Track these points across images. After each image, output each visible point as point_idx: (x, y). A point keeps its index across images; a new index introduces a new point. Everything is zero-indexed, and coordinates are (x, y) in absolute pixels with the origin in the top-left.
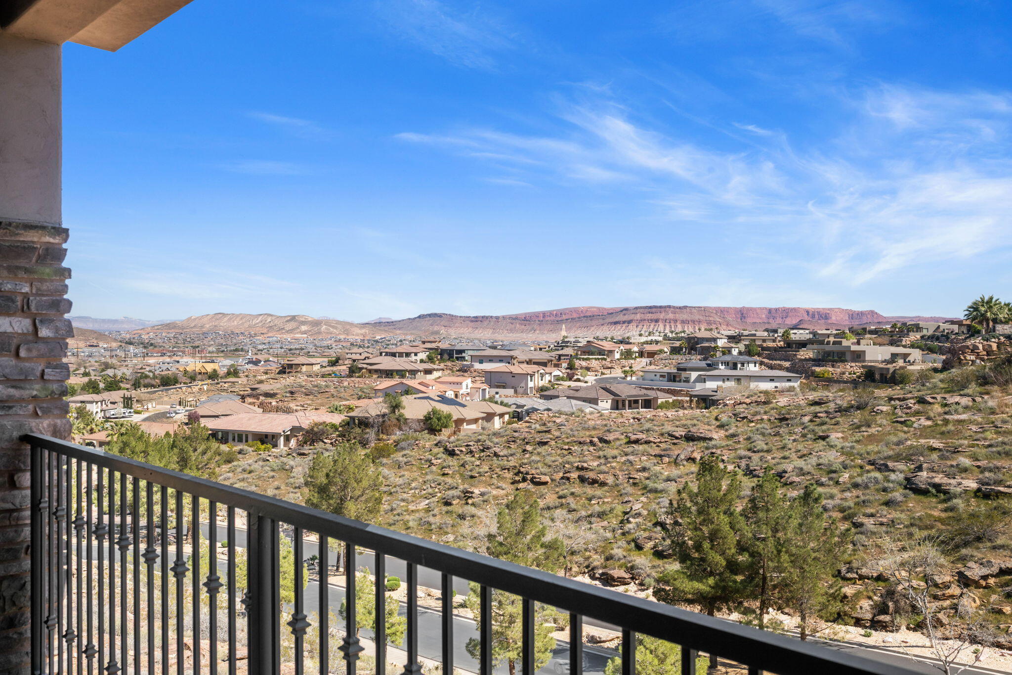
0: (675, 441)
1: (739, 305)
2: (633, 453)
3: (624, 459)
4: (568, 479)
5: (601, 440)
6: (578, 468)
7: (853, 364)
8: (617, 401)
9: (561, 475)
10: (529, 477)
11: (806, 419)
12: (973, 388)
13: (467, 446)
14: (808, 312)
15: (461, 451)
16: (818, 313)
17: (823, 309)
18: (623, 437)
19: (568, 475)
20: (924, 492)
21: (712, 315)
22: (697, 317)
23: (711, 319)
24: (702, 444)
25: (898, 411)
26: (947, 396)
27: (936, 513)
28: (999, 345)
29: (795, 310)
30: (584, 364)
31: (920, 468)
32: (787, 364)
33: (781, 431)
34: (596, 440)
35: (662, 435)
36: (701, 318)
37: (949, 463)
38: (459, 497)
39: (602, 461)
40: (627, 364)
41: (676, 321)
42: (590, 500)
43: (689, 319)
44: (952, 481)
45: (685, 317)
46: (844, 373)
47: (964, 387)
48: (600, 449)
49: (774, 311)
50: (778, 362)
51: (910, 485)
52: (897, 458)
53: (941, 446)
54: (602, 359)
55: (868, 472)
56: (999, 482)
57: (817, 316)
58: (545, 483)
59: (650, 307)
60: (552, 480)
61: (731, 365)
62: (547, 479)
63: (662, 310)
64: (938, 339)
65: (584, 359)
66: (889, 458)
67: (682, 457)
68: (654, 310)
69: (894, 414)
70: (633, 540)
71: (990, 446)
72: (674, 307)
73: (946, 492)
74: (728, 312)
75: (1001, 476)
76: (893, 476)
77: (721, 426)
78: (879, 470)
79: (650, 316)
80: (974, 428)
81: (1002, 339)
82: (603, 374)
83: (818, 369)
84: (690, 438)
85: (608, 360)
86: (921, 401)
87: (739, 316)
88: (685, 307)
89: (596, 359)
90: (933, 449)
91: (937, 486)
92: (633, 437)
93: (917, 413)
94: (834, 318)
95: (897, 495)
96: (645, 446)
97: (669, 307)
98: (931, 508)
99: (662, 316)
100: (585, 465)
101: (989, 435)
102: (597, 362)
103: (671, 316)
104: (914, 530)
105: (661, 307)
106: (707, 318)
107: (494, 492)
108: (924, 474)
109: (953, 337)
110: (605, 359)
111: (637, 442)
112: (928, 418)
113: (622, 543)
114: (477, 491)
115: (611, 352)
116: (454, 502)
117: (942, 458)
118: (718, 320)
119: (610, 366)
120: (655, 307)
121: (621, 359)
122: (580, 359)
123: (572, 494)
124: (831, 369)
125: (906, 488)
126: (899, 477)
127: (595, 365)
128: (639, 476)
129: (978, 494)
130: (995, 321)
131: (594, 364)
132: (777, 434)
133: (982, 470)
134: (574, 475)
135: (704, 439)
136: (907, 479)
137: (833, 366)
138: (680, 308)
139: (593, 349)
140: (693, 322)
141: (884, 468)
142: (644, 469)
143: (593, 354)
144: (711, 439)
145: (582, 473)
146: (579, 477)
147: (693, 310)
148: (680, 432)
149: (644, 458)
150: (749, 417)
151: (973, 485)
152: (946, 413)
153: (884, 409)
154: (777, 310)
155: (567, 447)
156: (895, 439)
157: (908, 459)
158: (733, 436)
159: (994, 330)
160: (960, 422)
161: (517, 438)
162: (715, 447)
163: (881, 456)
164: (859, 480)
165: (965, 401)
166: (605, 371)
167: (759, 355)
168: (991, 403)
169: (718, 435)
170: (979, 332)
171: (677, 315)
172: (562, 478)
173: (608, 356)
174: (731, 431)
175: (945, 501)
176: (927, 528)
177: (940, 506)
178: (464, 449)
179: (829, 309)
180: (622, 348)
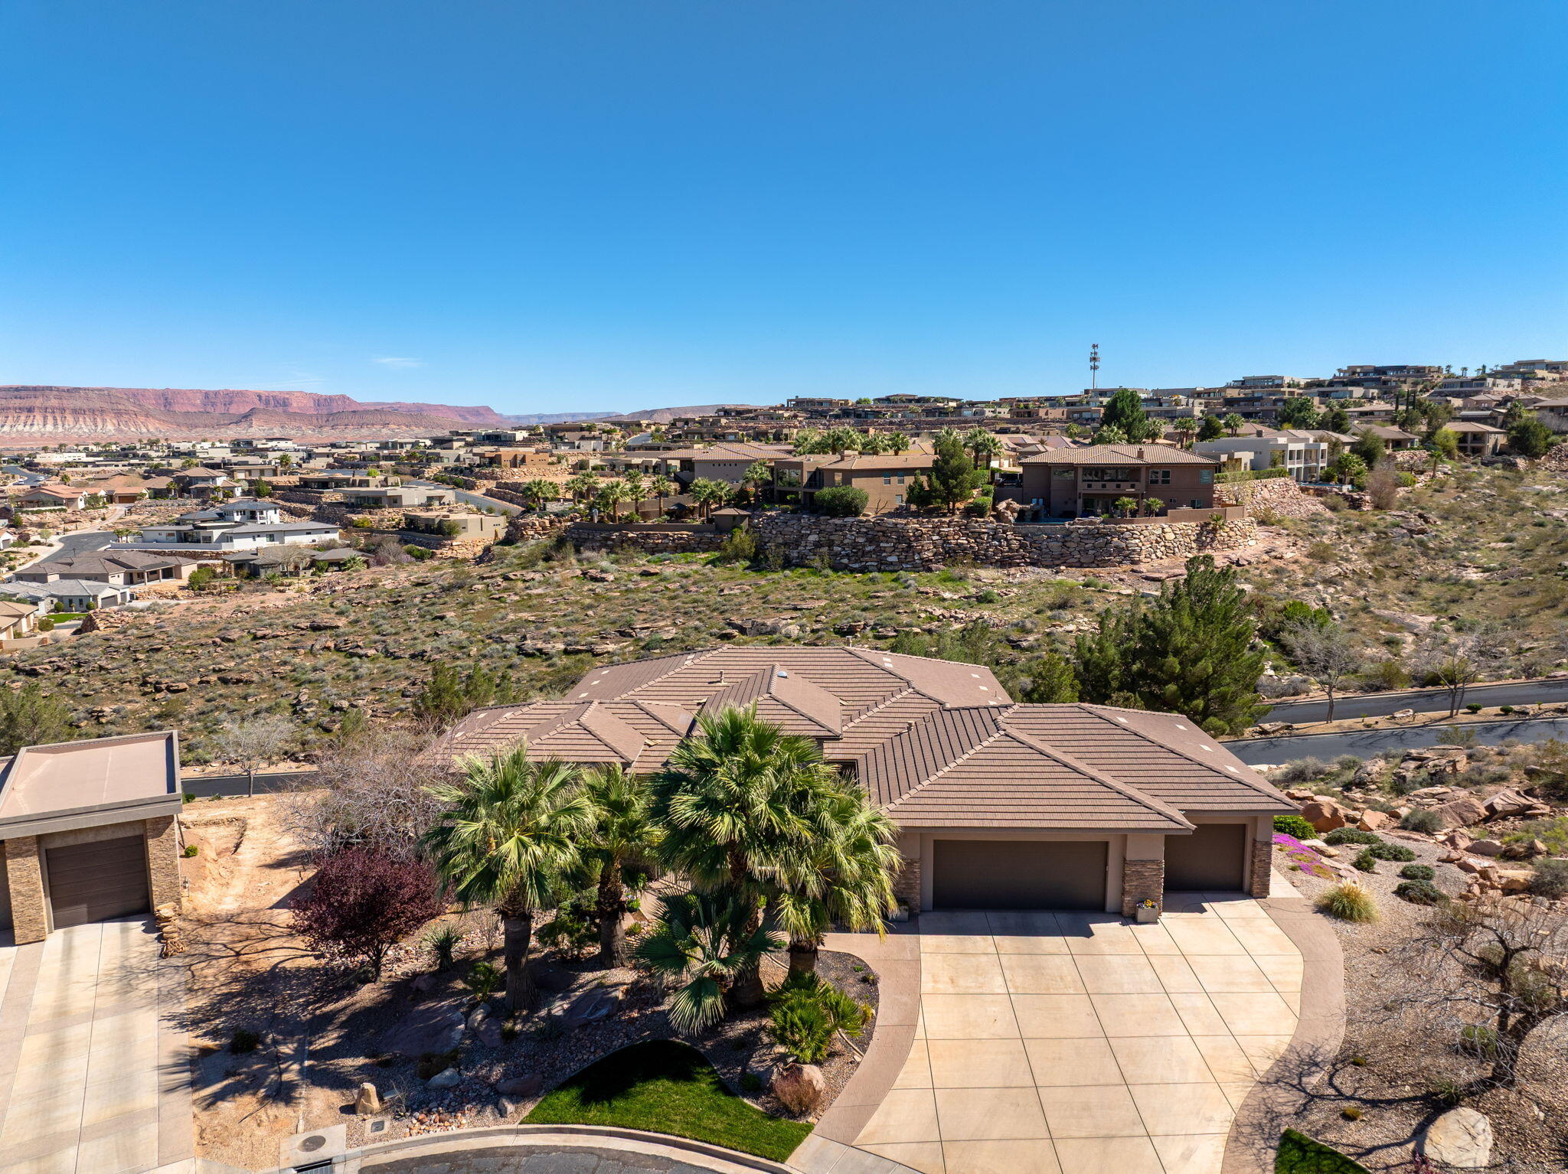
0: (303, 632)
1: (161, 386)
2: (265, 649)
3: (258, 656)
4: (208, 682)
5: (223, 639)
6: (214, 670)
7: (391, 510)
8: (131, 575)
9: (198, 679)
10: (163, 686)
11: (417, 600)
12: (541, 564)
13: (50, 662)
14: (260, 396)
15: (46, 669)
16: (274, 397)
17: (281, 392)
18: (245, 634)
19: (204, 679)
20: (532, 655)
21: (122, 401)
22: (97, 405)
23: (120, 407)
24: (329, 632)
25: (490, 588)
26: (524, 572)
27: (544, 669)
28: (551, 522)
29: (241, 394)
30: (34, 518)
31: (524, 638)
32: (311, 508)
33: (400, 613)
34: (218, 640)
35: (287, 627)
36: (105, 405)
37: (543, 632)
38: (85, 719)
39: (238, 661)
40: (96, 515)
41: (63, 410)
42: (245, 698)
43: (85, 407)
44: (549, 646)
45: (78, 404)
46: (382, 520)
47: (534, 565)
48: (228, 649)
49: (212, 395)
50: (298, 505)
51: (521, 651)
52: (506, 631)
53: (533, 618)
54: (60, 510)
55: (489, 644)
56: (577, 643)
57: (272, 402)
58: (184, 690)
59: (17, 389)
60: (190, 686)
61: (248, 514)
62: (183, 685)
63: (38, 393)
64: (461, 471)
65: (33, 513)
66: (500, 632)
67: (318, 647)
68: (23, 393)
69: (488, 591)
70: (318, 725)
71: (565, 615)
72: (58, 389)
73: (546, 654)
74: (143, 396)
75: (577, 639)
76: (508, 647)
77: (341, 613)
78: (496, 642)
79: (17, 403)
80: (550, 601)
81: (553, 517)
82: (65, 530)
83: (355, 517)
84: (316, 628)
85: (69, 511)
86: (506, 578)
87: (162, 401)
88: (77, 390)
89: (51, 511)
90: (527, 621)
91: (540, 650)
92: (260, 634)
93: (506, 590)
94: (295, 405)
95: (516, 660)
96: (274, 640)
97: (50, 389)
98: (540, 666)
99: (38, 402)
100: (222, 667)
101: (563, 607)
102: (53, 515)
103: (54, 402)
104: (534, 682)
105: (35, 389)
106: (115, 407)
107: (129, 707)
108: (528, 642)
109: (477, 470)
110: (65, 511)
111: (264, 637)
112: (516, 594)
113: (310, 730)
114: (107, 709)
115: (71, 501)
116: (82, 724)
117: (537, 628)
118: (131, 408)
119: (73, 519)
120: (26, 389)
121: (87, 508)
122: (27, 512)
123: (221, 695)
124: (369, 517)
125: (519, 654)
126: (511, 646)
127: (51, 520)
128: (282, 669)
129: (566, 652)
130: (546, 499)
131: (49, 517)
132: (396, 617)
133: (566, 636)
134: (213, 678)
135: (331, 628)
136: (517, 647)
137: (370, 513)
138: (69, 391)
139: (43, 497)
140: (93, 411)
141: (499, 641)
142: (285, 663)
143: (44, 504)
144: (338, 627)
145: (220, 675)
146: (219, 679)
147: (90, 394)
148: (304, 623)
149: (278, 652)
150: (364, 602)
151: (562, 647)
152: (527, 588)
153: (480, 587)
154: (216, 393)
155: (189, 651)
156: (500, 616)
157: (514, 630)
158: (357, 621)
159: (545, 509)
160: (539, 595)
161: (119, 647)
162: (344, 634)
163: (495, 630)
164: (484, 652)
165: (538, 577)
166: (69, 526)
167: (271, 495)
168: (557, 578)
169: (341, 622)
170: (534, 509)
171: (65, 402)
172: (201, 682)
173: (68, 506)
174: (352, 617)
175: (546, 660)
176: (540, 680)
177: (545, 664)
178: (48, 667)
179: (288, 393)
180: (85, 493)
